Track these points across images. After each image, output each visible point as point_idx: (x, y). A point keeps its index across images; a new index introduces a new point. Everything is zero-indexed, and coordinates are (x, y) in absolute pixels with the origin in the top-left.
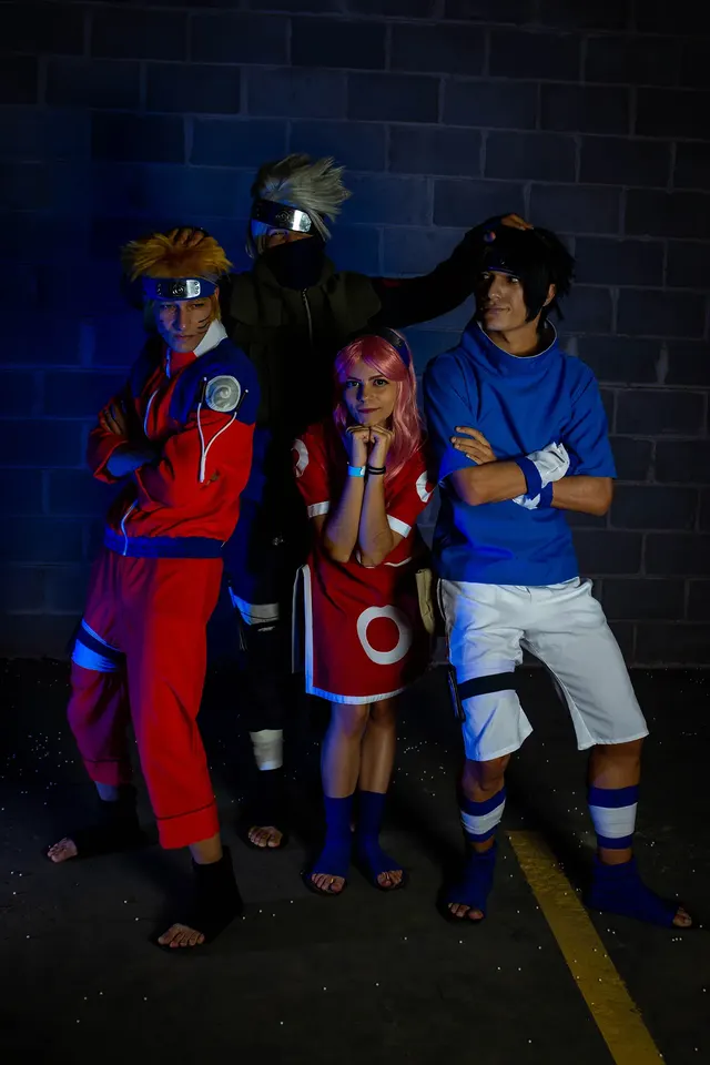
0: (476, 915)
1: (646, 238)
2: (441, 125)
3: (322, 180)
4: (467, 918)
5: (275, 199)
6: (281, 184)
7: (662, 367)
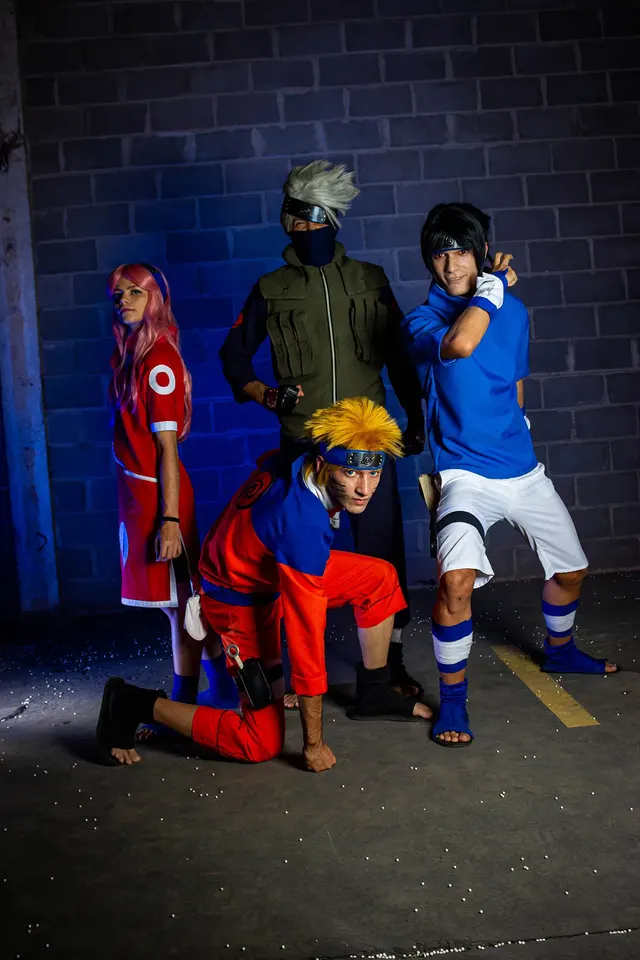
0: (465, 738)
1: (547, 273)
2: (397, 215)
3: (336, 183)
4: (460, 742)
5: (299, 197)
6: (305, 185)
7: (571, 360)
